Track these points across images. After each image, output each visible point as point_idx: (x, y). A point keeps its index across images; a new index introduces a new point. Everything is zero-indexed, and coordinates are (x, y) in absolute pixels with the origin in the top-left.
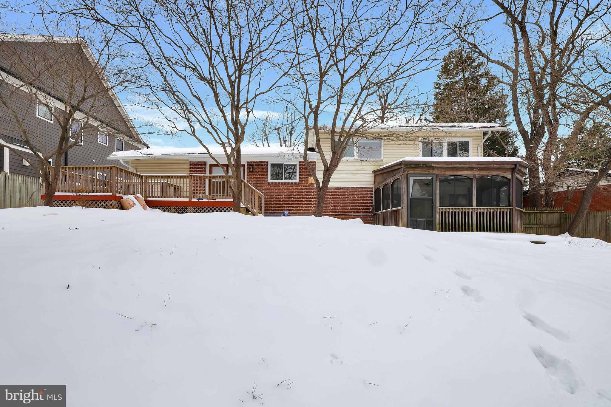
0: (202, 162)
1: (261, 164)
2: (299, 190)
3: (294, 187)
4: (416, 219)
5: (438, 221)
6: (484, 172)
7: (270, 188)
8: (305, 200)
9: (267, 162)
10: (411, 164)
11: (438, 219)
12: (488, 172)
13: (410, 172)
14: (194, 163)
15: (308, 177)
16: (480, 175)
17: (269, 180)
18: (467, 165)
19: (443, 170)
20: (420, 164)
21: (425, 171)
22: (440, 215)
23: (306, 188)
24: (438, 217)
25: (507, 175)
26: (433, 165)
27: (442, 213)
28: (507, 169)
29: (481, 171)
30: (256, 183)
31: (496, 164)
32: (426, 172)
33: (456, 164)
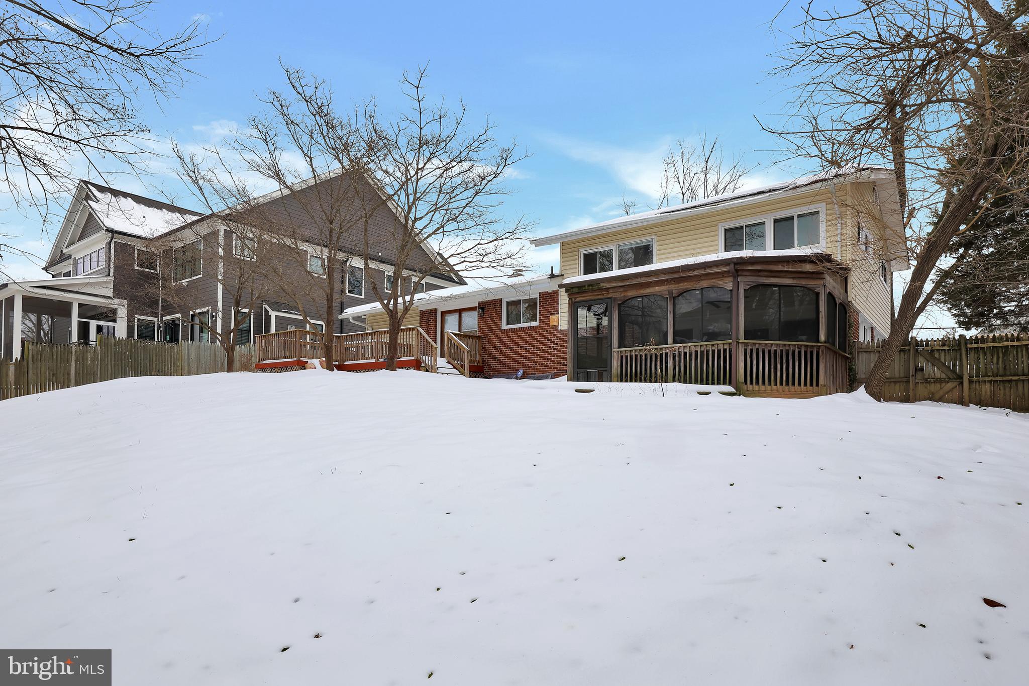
0: (431, 310)
1: (493, 304)
2: (538, 336)
3: (532, 332)
4: (585, 370)
5: (615, 371)
6: (686, 284)
7: (504, 338)
8: (550, 354)
9: (501, 300)
10: (572, 288)
11: (615, 368)
12: (692, 284)
13: (578, 299)
14: (424, 312)
15: (549, 317)
16: (680, 290)
17: (504, 326)
18: (652, 277)
19: (622, 290)
20: (584, 286)
21: (598, 295)
22: (619, 361)
23: (547, 333)
24: (615, 364)
25: (726, 283)
26: (602, 285)
27: (622, 357)
28: (722, 275)
29: (680, 283)
30: (488, 332)
31: (698, 269)
32: (600, 297)
33: (635, 278)
